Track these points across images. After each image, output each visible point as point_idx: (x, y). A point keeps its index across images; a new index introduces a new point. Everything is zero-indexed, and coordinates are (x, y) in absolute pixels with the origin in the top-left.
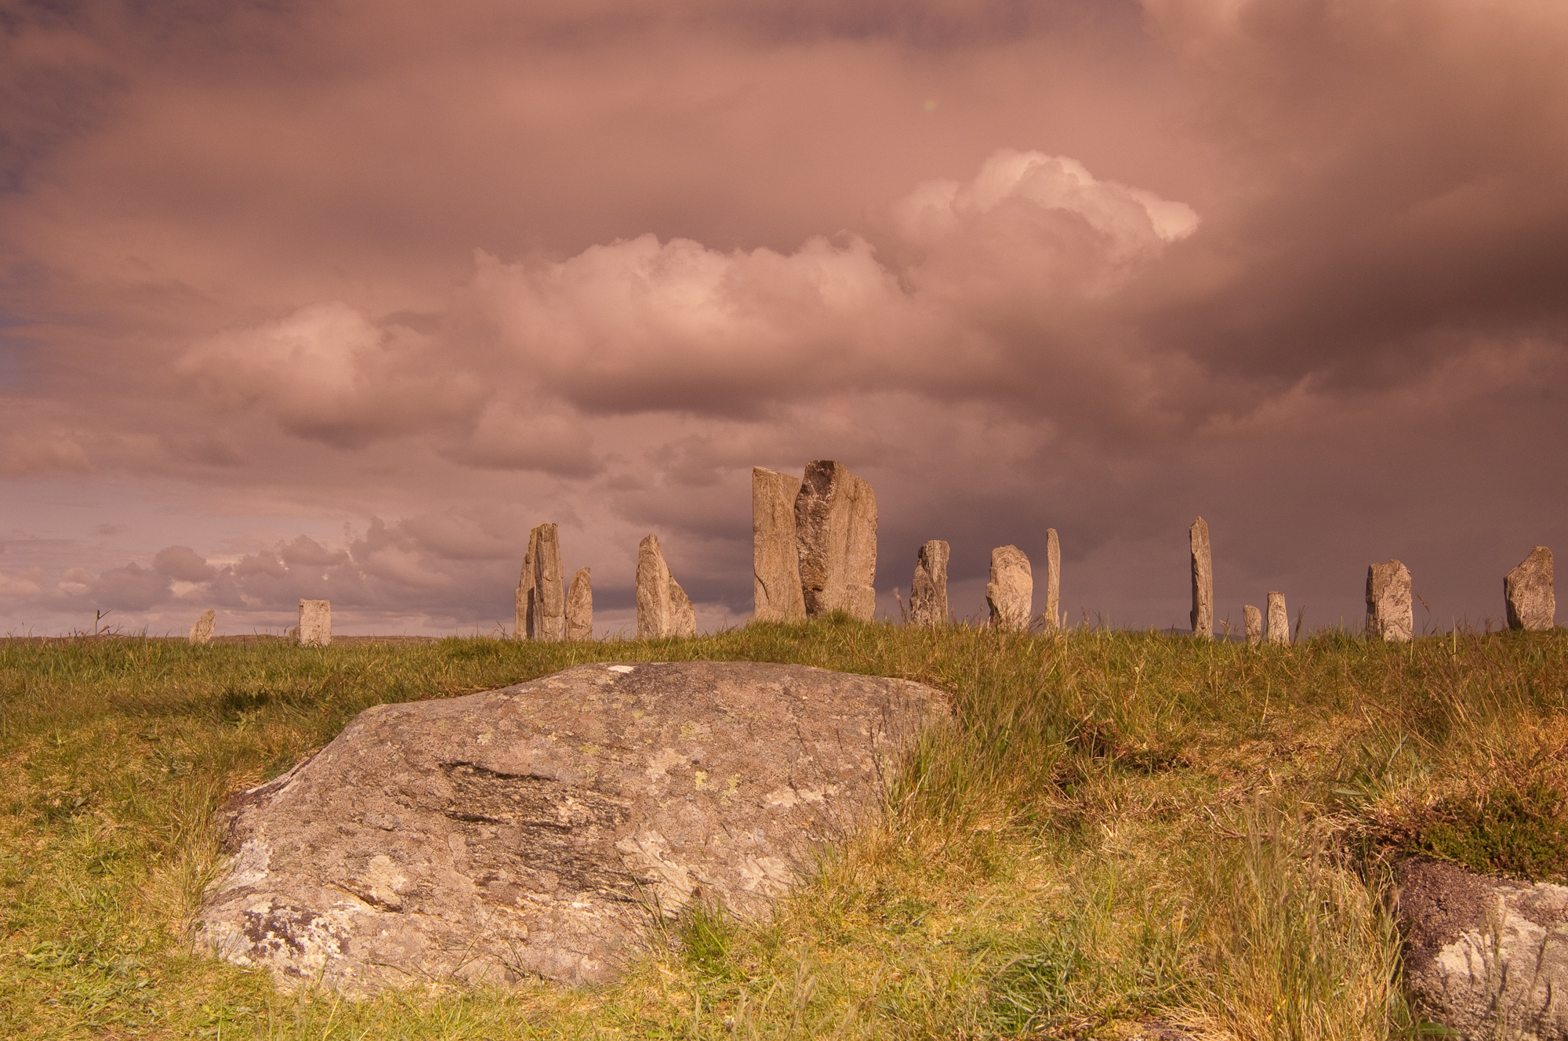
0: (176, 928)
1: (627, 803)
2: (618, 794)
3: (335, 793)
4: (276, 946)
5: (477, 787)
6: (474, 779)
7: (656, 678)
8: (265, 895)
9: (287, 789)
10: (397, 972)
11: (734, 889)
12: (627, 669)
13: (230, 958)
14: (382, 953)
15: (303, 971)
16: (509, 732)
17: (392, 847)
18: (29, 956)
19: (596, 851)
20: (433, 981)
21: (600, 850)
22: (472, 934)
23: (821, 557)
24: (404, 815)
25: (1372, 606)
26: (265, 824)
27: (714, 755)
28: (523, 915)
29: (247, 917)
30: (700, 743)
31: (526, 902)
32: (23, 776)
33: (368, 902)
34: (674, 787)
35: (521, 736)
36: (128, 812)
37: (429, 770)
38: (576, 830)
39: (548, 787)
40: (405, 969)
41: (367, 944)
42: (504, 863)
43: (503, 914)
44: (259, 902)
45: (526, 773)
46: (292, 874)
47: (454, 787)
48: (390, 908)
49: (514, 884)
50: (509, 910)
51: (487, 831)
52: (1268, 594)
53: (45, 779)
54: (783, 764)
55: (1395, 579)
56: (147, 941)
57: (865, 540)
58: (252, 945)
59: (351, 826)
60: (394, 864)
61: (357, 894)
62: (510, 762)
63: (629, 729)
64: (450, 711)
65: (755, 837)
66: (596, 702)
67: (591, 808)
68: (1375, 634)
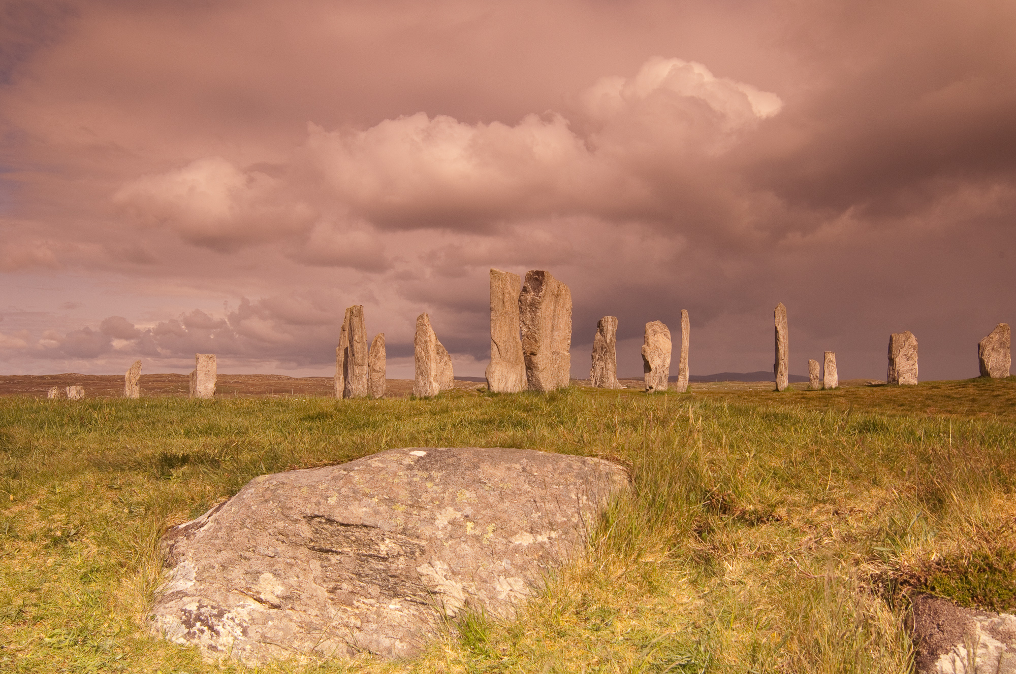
0: (138, 619)
1: (423, 543)
2: (418, 537)
3: (237, 533)
4: (202, 631)
5: (328, 531)
6: (326, 526)
7: (440, 461)
8: (194, 598)
9: (205, 527)
10: (278, 648)
11: (491, 598)
12: (422, 453)
13: (174, 639)
14: (269, 636)
15: (220, 648)
16: (348, 496)
17: (274, 568)
18: (47, 640)
19: (404, 573)
20: (302, 654)
21: (406, 572)
22: (325, 624)
23: (535, 333)
24: (281, 548)
25: (892, 361)
26: (192, 551)
27: (478, 512)
28: (358, 612)
29: (183, 613)
30: (469, 504)
31: (359, 604)
32: (36, 515)
33: (259, 601)
34: (453, 532)
35: (355, 499)
36: (104, 540)
37: (297, 520)
38: (391, 560)
39: (373, 532)
40: (283, 646)
41: (260, 630)
42: (345, 579)
43: (345, 611)
44: (190, 602)
45: (359, 523)
46: (211, 583)
47: (313, 531)
48: (274, 606)
49: (352, 592)
50: (349, 609)
51: (334, 559)
52: (825, 353)
53: (50, 517)
54: (522, 517)
55: (907, 343)
56: (121, 628)
57: (564, 322)
58: (187, 630)
59: (247, 554)
60: (275, 579)
61: (252, 596)
62: (349, 516)
63: (424, 495)
64: (309, 481)
65: (505, 564)
66: (403, 477)
67: (401, 546)
68: (894, 380)
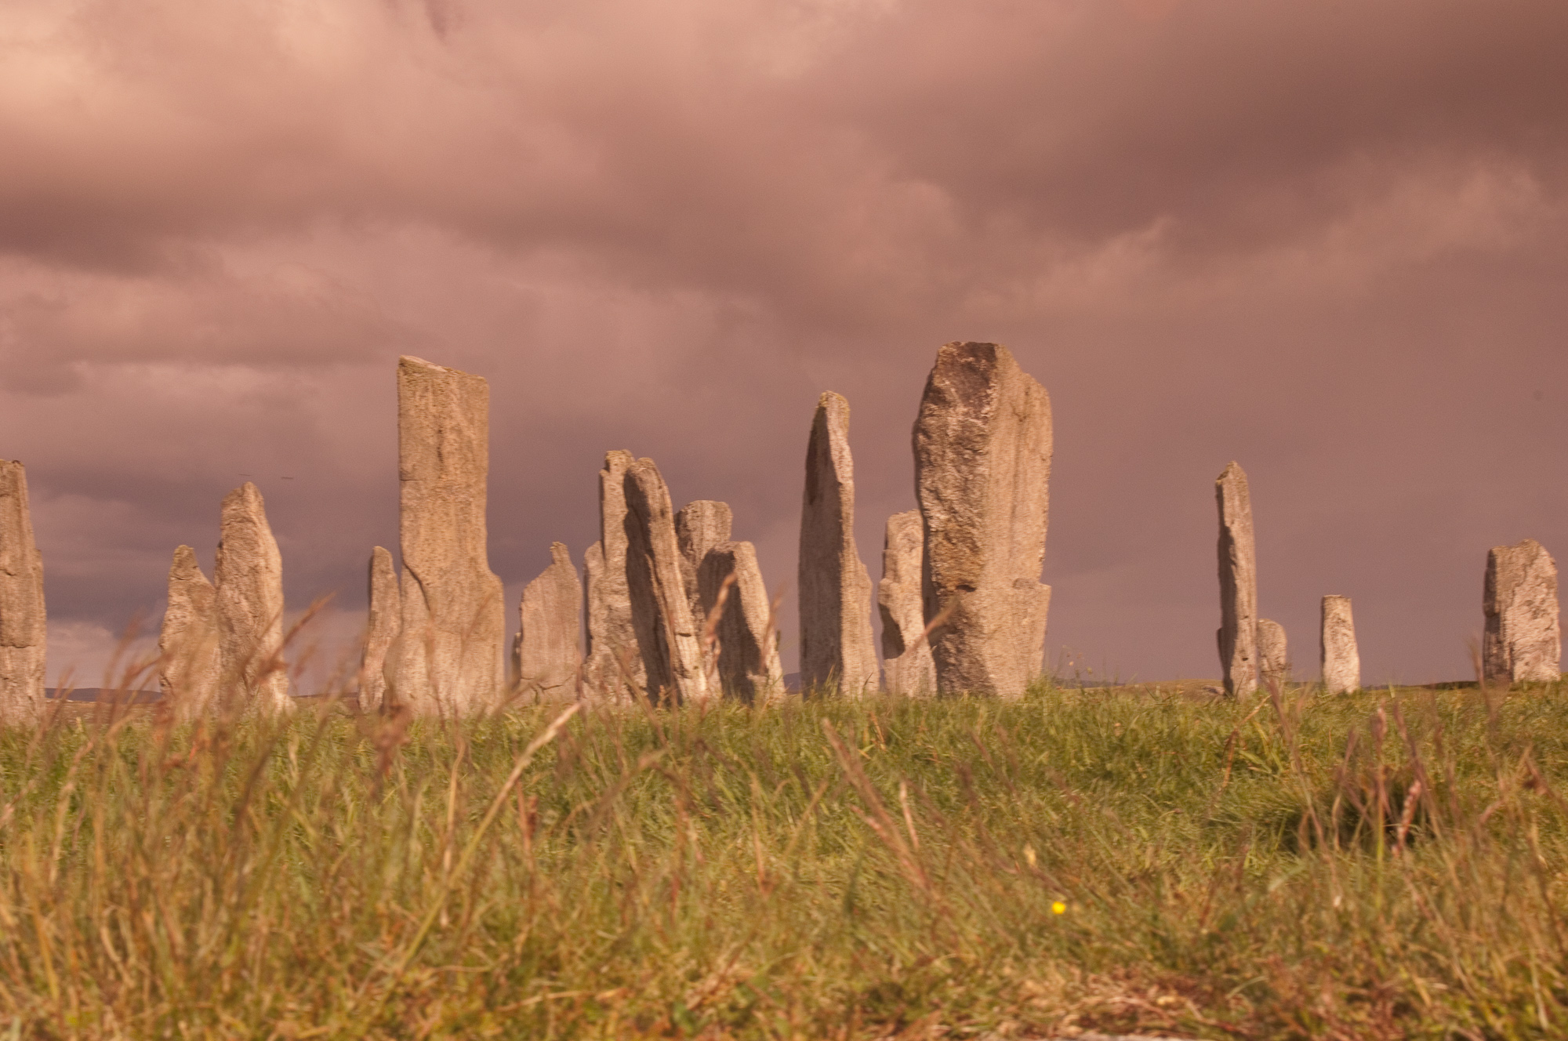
23: (973, 526)
25: (1494, 620)
52: (1324, 600)
55: (1531, 572)
57: (1036, 495)
68: (1501, 668)
